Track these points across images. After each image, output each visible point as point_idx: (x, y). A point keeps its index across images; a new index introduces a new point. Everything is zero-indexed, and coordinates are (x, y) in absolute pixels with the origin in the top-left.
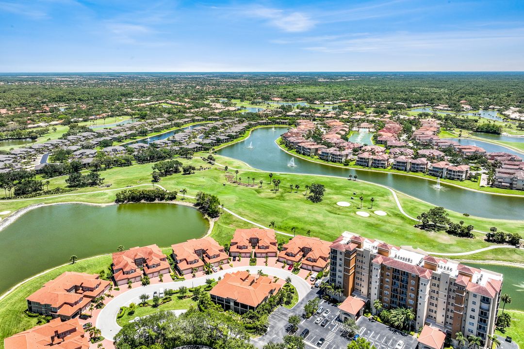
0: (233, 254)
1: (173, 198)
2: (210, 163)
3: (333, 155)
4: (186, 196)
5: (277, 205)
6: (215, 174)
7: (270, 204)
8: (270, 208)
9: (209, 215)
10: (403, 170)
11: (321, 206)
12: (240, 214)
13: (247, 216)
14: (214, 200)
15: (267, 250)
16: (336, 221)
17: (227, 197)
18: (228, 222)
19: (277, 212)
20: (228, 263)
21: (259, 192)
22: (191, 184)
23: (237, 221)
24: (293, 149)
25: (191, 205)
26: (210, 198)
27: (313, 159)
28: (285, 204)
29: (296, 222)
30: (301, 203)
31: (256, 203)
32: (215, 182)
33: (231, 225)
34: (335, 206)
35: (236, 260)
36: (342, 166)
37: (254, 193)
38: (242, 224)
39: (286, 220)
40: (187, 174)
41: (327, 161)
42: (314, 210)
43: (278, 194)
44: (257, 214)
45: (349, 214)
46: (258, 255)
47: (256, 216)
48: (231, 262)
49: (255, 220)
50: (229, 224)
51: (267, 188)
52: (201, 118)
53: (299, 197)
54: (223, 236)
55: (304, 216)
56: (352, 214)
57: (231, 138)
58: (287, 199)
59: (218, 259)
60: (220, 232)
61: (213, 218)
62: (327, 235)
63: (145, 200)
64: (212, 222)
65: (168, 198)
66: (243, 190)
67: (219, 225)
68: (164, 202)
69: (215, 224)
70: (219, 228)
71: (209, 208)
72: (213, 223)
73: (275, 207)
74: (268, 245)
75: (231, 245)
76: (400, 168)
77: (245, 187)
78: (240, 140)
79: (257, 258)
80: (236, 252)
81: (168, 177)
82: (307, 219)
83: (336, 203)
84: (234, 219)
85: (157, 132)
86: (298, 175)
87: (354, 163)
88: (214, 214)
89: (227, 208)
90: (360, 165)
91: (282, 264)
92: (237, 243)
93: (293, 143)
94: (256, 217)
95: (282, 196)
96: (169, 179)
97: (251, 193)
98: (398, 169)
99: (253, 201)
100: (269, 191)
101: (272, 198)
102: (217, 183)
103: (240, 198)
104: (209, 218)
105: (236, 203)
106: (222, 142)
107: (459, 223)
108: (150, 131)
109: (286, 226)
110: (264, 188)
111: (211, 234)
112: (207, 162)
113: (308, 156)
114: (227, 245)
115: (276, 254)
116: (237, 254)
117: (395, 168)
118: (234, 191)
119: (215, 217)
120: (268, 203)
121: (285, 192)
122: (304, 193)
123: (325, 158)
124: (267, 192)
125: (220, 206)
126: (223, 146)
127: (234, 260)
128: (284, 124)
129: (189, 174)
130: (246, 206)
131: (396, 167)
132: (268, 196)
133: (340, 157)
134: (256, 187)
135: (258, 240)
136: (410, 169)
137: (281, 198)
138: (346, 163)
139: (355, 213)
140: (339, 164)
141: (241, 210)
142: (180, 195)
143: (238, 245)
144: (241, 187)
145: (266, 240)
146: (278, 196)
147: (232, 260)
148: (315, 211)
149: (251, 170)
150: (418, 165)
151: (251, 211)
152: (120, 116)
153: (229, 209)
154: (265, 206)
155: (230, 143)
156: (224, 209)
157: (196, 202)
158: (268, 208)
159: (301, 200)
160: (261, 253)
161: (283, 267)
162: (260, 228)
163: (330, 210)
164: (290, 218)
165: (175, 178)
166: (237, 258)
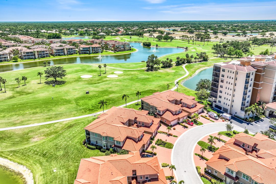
36: (11, 63)
76: (60, 54)
107: (166, 60)
122: (35, 82)
131: (57, 54)
140: (7, 62)
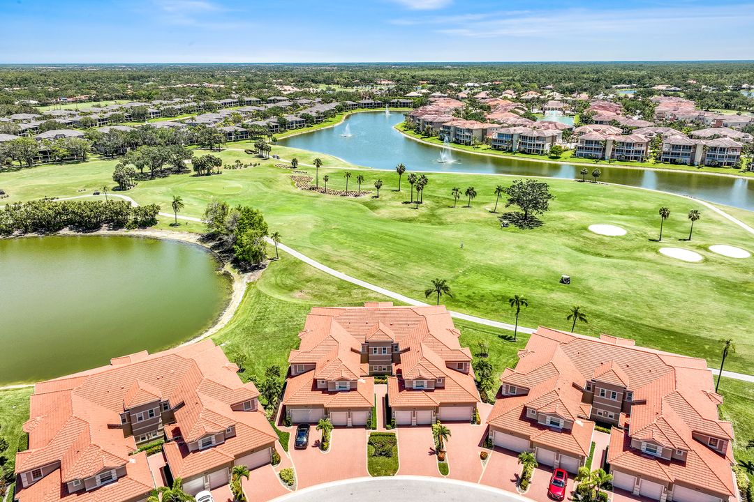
0: (296, 416)
1: (149, 222)
2: (261, 157)
3: (525, 138)
4: (182, 217)
5: (427, 234)
6: (269, 174)
7: (408, 233)
8: (409, 244)
9: (236, 263)
10: (686, 164)
11: (546, 235)
12: (326, 260)
13: (347, 264)
14: (250, 220)
15: (436, 398)
16: (614, 273)
17: (291, 218)
18: (289, 282)
19: (430, 253)
20: (275, 461)
21: (373, 208)
22: (205, 193)
23: (318, 280)
24: (432, 136)
25: (193, 239)
26: (239, 215)
27: (479, 150)
28: (448, 233)
29: (497, 280)
30: (491, 229)
31: (369, 231)
32: (266, 189)
33: (297, 294)
34: (586, 234)
35: (311, 442)
36: (545, 160)
37: (362, 211)
38: (332, 289)
39: (464, 274)
40: (203, 175)
41: (511, 151)
42: (533, 247)
43: (423, 210)
44: (373, 258)
45: (637, 254)
46: (399, 416)
47: (372, 263)
48: (290, 458)
49: (372, 276)
50: (291, 289)
51: (393, 199)
52: (255, 99)
53: (479, 215)
54: (269, 330)
55: (511, 262)
56: (651, 255)
57: (307, 121)
58: (449, 220)
59: (226, 452)
60: (261, 318)
61: (245, 271)
62: (615, 321)
63: (71, 229)
64: (241, 283)
65: (136, 222)
66: (334, 203)
67: (259, 294)
68: (122, 232)
69: (248, 289)
70: (258, 303)
71: (235, 243)
72: (244, 287)
73: (423, 240)
74: (438, 375)
75: (289, 375)
76: (678, 159)
77: (338, 198)
78: (324, 126)
79: (396, 431)
80: (306, 406)
81: (158, 180)
82: (525, 271)
83: (585, 229)
84: (308, 274)
85: (168, 117)
86: (459, 175)
87: (569, 153)
88: (249, 261)
89: (290, 246)
90: (586, 156)
91: (513, 466)
92: (311, 367)
93: (431, 123)
94: (373, 267)
95: (433, 215)
96: (158, 184)
97: (353, 210)
98: (674, 162)
99: (360, 227)
100: (400, 204)
101: (410, 220)
102: (271, 191)
103: (326, 221)
104: (234, 273)
105: (313, 233)
106: (289, 127)
108: (153, 113)
109: (469, 292)
110: (384, 198)
111: (230, 323)
112: (253, 155)
113: (466, 144)
114: (274, 371)
115: (475, 411)
116: (313, 415)
117: (666, 160)
118: (310, 206)
119: (253, 269)
120: (402, 232)
121: (439, 207)
122: (489, 207)
123: (505, 146)
124: (393, 206)
125: (268, 240)
126: (290, 133)
127: (300, 446)
128: (404, 106)
129: (208, 174)
130: (342, 238)
131: (670, 157)
132: (398, 216)
133: (540, 142)
134: (367, 198)
135: (394, 352)
136: (702, 162)
137: (433, 218)
138: (556, 153)
139: (657, 253)
140: (538, 157)
141: (327, 249)
142: (165, 215)
143: (318, 374)
144: (327, 197)
145: (429, 353)
146: (423, 216)
147: (291, 442)
148: (539, 248)
149: (349, 167)
150: (722, 150)
151: (358, 251)
152: (112, 99)
153: (295, 247)
154: (395, 237)
155: (305, 130)
156: (280, 246)
157: (204, 231)
158: (404, 242)
159: (487, 223)
160: (414, 409)
161: (521, 481)
162: (396, 303)
163: (577, 245)
164: (476, 269)
165: (171, 183)
166: (315, 434)
